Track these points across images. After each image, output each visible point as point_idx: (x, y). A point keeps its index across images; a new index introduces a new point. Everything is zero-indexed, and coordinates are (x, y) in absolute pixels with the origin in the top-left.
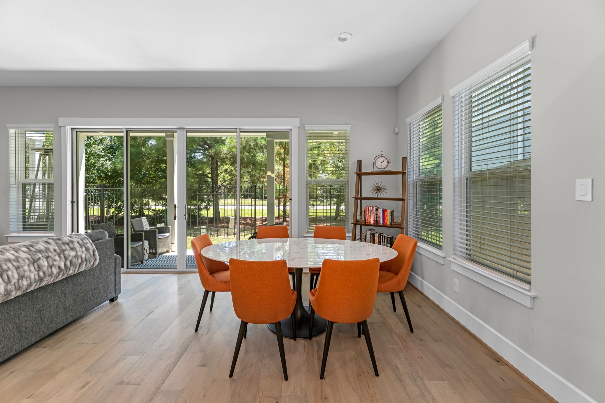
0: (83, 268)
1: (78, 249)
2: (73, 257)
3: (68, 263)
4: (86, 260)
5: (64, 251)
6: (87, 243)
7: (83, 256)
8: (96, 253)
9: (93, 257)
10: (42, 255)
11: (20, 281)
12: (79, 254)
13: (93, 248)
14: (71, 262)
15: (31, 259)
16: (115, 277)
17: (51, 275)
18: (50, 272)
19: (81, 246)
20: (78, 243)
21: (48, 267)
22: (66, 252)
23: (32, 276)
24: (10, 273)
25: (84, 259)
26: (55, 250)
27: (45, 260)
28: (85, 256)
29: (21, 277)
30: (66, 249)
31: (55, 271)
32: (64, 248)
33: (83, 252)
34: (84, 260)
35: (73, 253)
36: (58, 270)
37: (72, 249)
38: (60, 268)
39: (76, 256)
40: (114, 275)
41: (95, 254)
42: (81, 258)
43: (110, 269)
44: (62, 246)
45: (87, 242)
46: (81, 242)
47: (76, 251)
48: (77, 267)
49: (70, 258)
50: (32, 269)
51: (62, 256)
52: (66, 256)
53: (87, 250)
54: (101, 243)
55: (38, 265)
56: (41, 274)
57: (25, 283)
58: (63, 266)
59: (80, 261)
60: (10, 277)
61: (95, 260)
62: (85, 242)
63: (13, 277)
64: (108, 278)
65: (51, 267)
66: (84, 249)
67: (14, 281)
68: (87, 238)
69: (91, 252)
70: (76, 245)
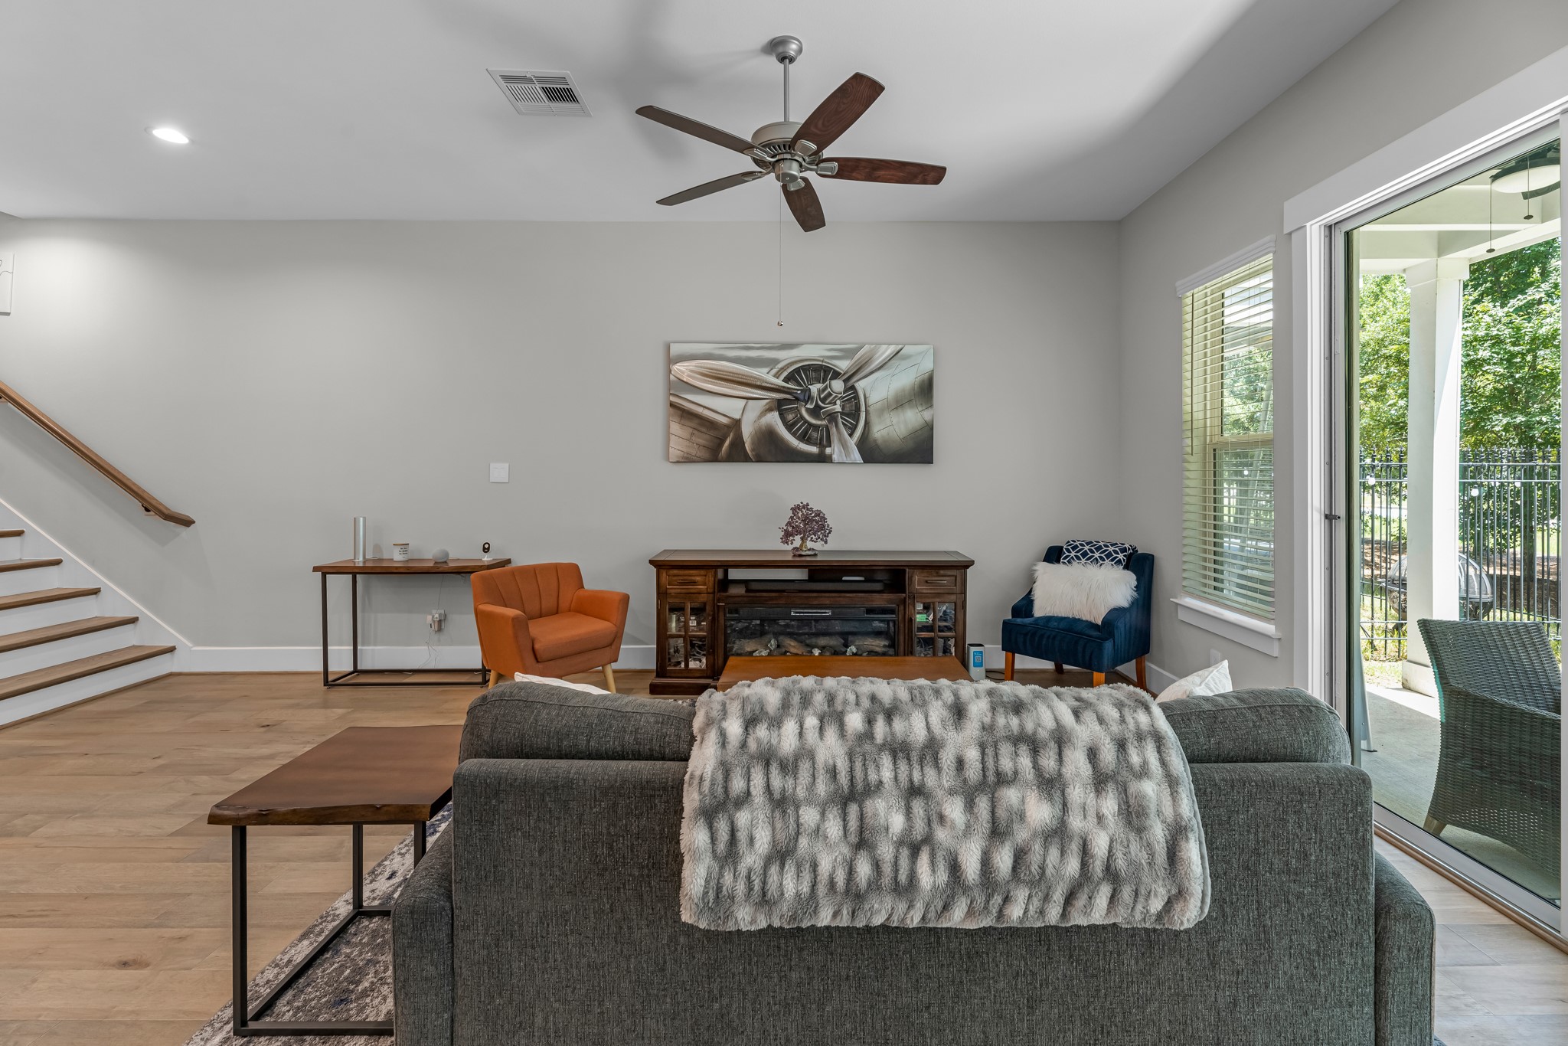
0: (1096, 911)
1: (1077, 794)
2: (1035, 835)
3: (1003, 860)
4: (1111, 874)
5: (1002, 780)
6: (1144, 772)
7: (1100, 844)
8: (1194, 852)
9: (1162, 873)
10: (896, 769)
11: (774, 870)
12: (1076, 823)
13: (1177, 816)
14: (1020, 856)
15: (843, 779)
16: (1377, 1030)
17: (906, 889)
18: (903, 877)
19: (1100, 781)
20: (1093, 754)
21: (900, 843)
22: (1010, 795)
23: (825, 866)
24: (743, 818)
25: (1097, 867)
26: (960, 763)
27: (898, 803)
28: (1110, 851)
29: (781, 854)
30: (1016, 773)
31: (929, 876)
32: (1006, 764)
33: (1100, 818)
34: (1101, 875)
35: (1040, 812)
36: (943, 877)
37: (1051, 785)
38: (955, 868)
39: (1058, 833)
40: (1369, 1010)
41: (1183, 854)
42: (1085, 851)
43: (1334, 963)
44: (1006, 749)
45: (1145, 764)
46: (1108, 755)
47: (1065, 805)
48: (1058, 896)
49: (1021, 835)
50: (833, 828)
51: (983, 804)
52: (1001, 813)
53: (1133, 815)
54: (1268, 786)
55: (862, 818)
56: (864, 869)
57: (790, 884)
58: (971, 866)
59: (1073, 866)
60: (742, 836)
61: (1179, 895)
62: (1135, 759)
63: (751, 840)
64: (1316, 1013)
65: (915, 851)
66: (1110, 805)
67: (751, 860)
68: (1159, 740)
69: (1158, 833)
70: (1077, 763)
